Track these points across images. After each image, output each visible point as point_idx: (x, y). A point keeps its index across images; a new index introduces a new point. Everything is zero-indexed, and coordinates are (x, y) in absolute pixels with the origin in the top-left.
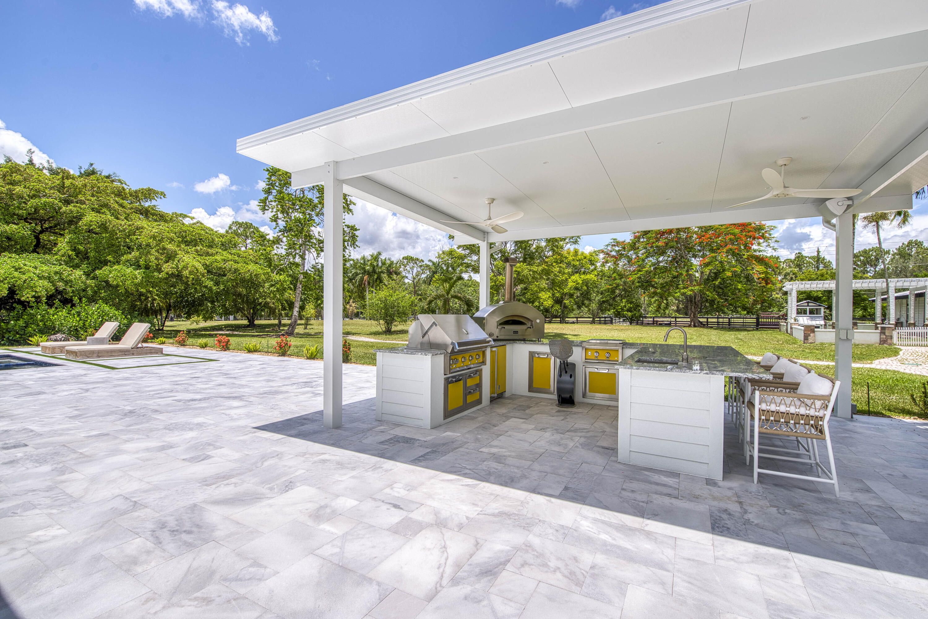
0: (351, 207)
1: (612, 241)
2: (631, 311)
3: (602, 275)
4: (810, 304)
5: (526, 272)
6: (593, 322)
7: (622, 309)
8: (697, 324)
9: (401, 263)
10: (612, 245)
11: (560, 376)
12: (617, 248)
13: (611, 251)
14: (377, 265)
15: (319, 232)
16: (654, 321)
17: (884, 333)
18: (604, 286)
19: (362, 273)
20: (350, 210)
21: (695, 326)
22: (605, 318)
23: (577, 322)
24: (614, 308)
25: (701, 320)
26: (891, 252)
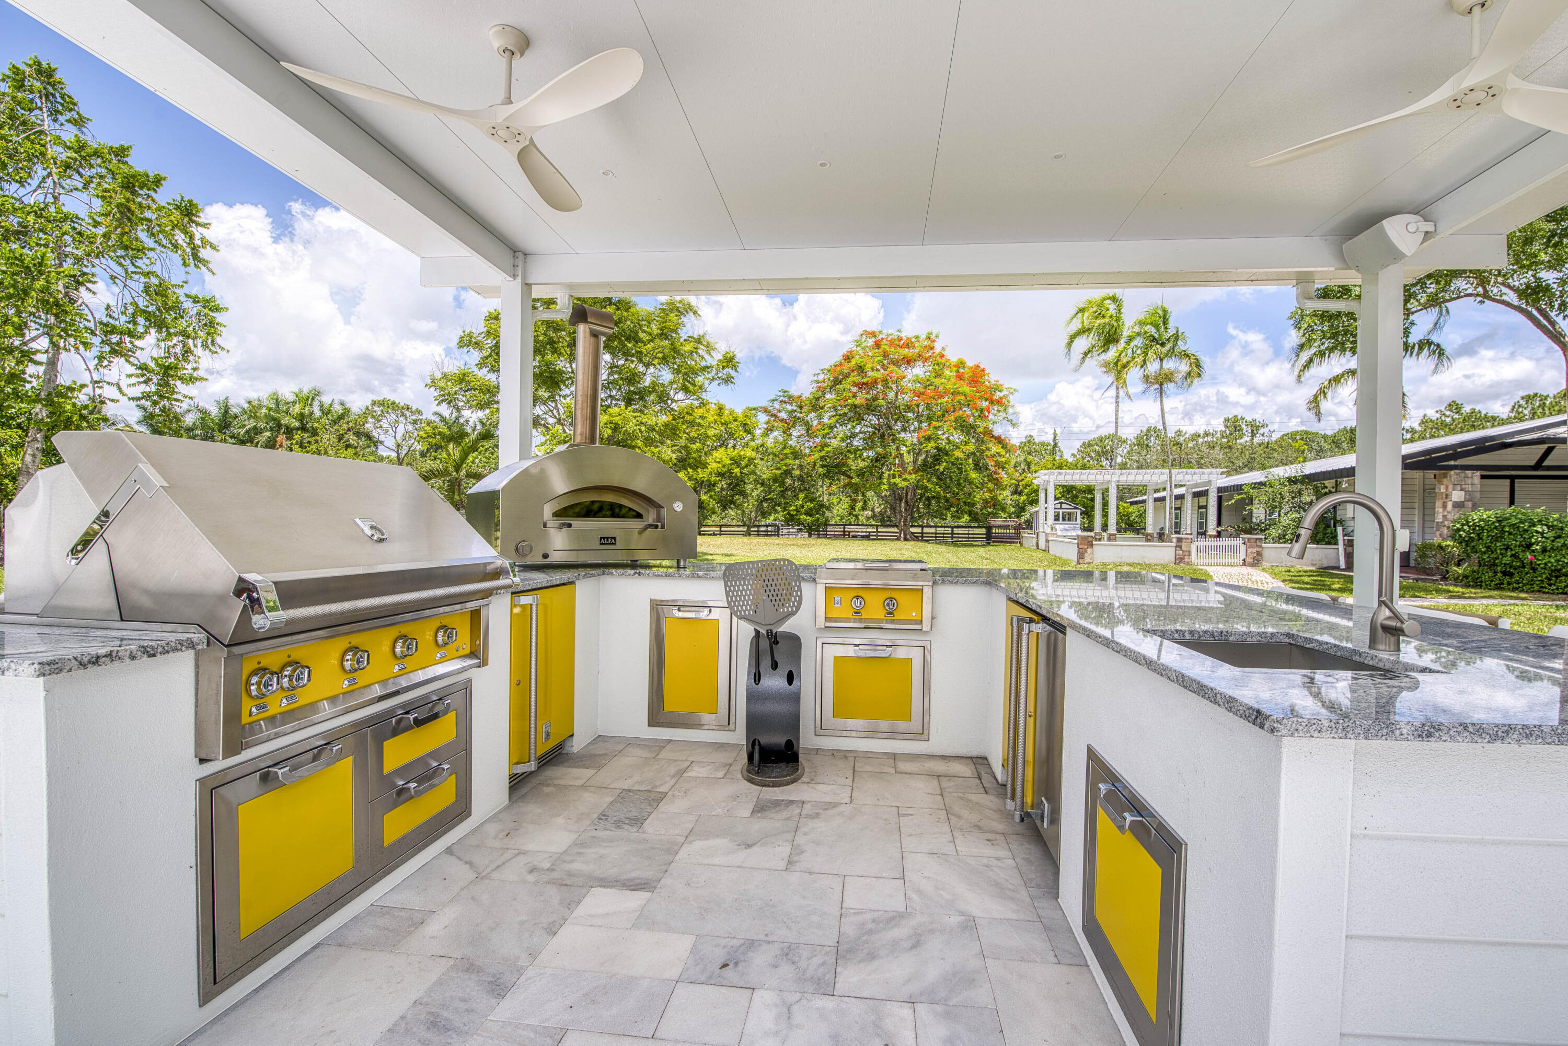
0: (204, 253)
1: (782, 394)
2: (811, 515)
3: (761, 449)
4: (1064, 506)
5: (631, 426)
6: (748, 534)
7: (797, 510)
8: (908, 537)
9: (368, 412)
10: (781, 402)
11: (757, 678)
12: (789, 408)
13: (780, 411)
14: (311, 414)
15: (108, 307)
16: (844, 531)
17: (1181, 547)
18: (765, 470)
19: (271, 429)
20: (205, 263)
21: (905, 539)
22: (767, 526)
23: (721, 533)
24: (785, 509)
25: (913, 530)
26: (1129, 442)
